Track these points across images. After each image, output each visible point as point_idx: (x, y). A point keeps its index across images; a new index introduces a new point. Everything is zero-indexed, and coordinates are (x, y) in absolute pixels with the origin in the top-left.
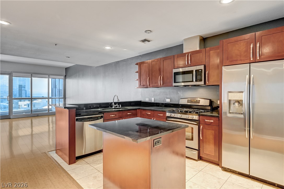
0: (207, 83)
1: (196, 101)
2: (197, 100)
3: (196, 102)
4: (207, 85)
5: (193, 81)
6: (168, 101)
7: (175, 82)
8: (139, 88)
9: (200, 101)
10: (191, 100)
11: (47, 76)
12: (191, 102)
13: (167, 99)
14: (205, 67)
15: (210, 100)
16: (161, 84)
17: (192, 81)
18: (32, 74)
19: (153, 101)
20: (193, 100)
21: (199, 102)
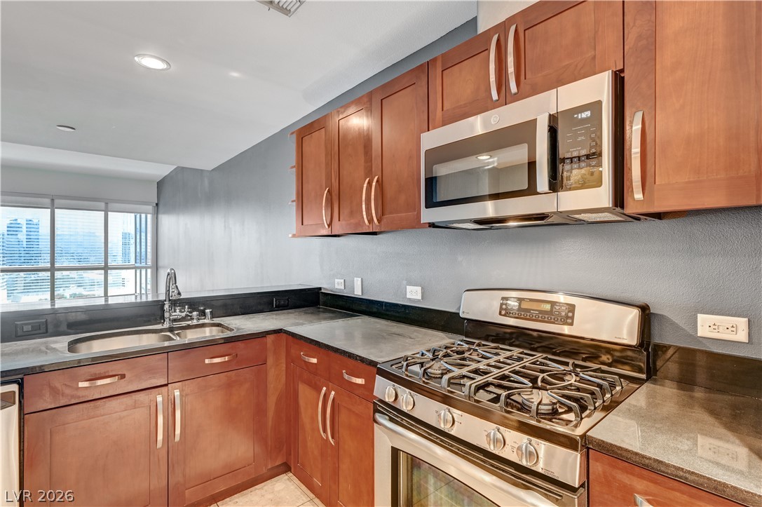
0: (638, 196)
1: (548, 307)
2: (553, 303)
3: (550, 312)
4: (631, 209)
5: (531, 190)
6: (413, 295)
7: (431, 203)
8: (299, 236)
9: (572, 308)
10: (520, 300)
11: (102, 205)
12: (522, 313)
13: (409, 288)
14: (619, 83)
15: (644, 309)
16: (371, 221)
17: (525, 186)
18: (53, 200)
19: (358, 293)
20: (531, 300)
21: (567, 317)
